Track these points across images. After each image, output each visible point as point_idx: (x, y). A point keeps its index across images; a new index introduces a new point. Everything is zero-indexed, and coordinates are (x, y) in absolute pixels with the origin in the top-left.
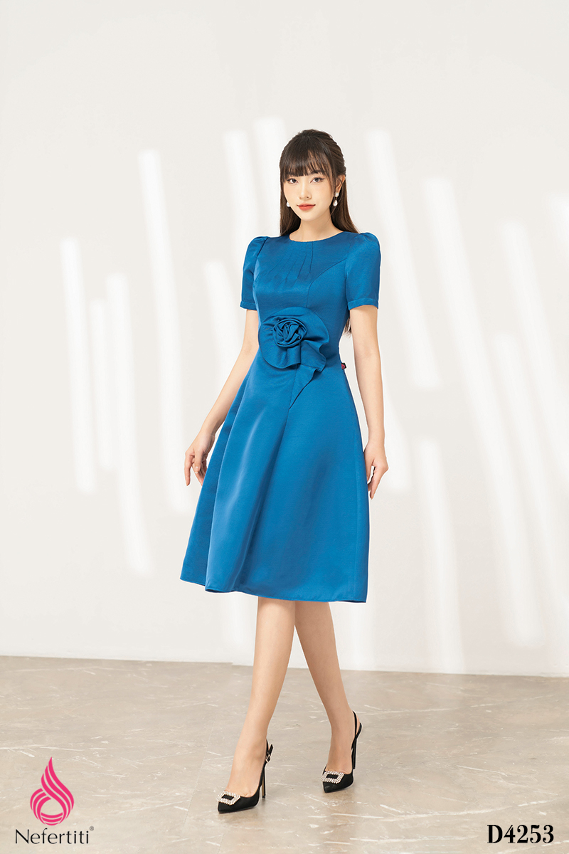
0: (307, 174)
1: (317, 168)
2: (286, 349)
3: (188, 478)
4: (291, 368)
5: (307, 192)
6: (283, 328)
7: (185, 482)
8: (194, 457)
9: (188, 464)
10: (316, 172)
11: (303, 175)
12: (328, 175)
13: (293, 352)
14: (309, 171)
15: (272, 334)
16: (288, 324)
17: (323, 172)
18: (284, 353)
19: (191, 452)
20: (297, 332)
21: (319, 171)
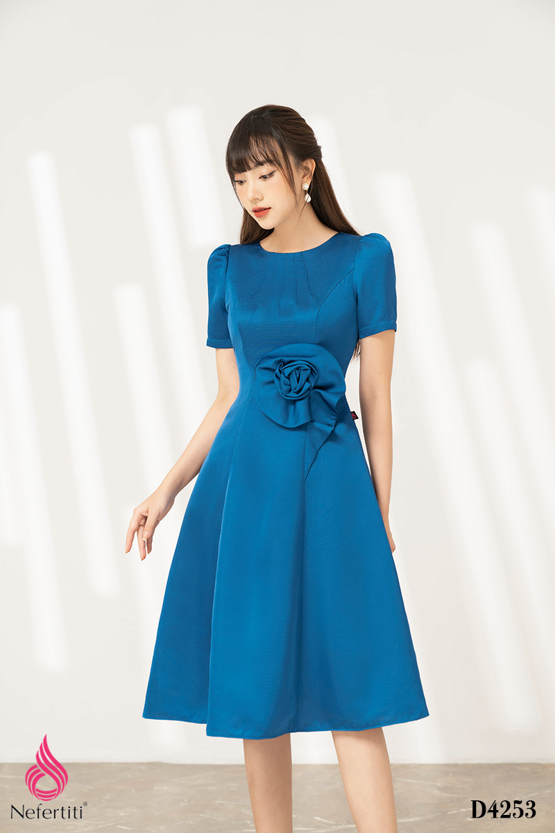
0: (250, 169)
1: (261, 159)
2: (294, 402)
3: (129, 543)
4: (301, 428)
5: (255, 192)
6: (289, 375)
7: (124, 547)
8: (146, 518)
9: (134, 525)
10: (261, 164)
11: (246, 171)
12: (280, 165)
13: (301, 406)
14: (251, 165)
15: (273, 382)
16: (298, 369)
17: (270, 161)
18: (292, 408)
19: (142, 510)
20: (307, 380)
21: (265, 162)
